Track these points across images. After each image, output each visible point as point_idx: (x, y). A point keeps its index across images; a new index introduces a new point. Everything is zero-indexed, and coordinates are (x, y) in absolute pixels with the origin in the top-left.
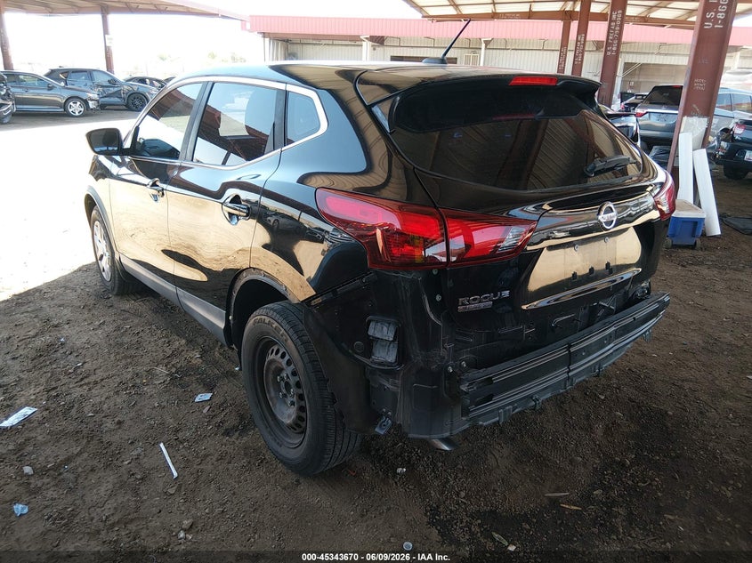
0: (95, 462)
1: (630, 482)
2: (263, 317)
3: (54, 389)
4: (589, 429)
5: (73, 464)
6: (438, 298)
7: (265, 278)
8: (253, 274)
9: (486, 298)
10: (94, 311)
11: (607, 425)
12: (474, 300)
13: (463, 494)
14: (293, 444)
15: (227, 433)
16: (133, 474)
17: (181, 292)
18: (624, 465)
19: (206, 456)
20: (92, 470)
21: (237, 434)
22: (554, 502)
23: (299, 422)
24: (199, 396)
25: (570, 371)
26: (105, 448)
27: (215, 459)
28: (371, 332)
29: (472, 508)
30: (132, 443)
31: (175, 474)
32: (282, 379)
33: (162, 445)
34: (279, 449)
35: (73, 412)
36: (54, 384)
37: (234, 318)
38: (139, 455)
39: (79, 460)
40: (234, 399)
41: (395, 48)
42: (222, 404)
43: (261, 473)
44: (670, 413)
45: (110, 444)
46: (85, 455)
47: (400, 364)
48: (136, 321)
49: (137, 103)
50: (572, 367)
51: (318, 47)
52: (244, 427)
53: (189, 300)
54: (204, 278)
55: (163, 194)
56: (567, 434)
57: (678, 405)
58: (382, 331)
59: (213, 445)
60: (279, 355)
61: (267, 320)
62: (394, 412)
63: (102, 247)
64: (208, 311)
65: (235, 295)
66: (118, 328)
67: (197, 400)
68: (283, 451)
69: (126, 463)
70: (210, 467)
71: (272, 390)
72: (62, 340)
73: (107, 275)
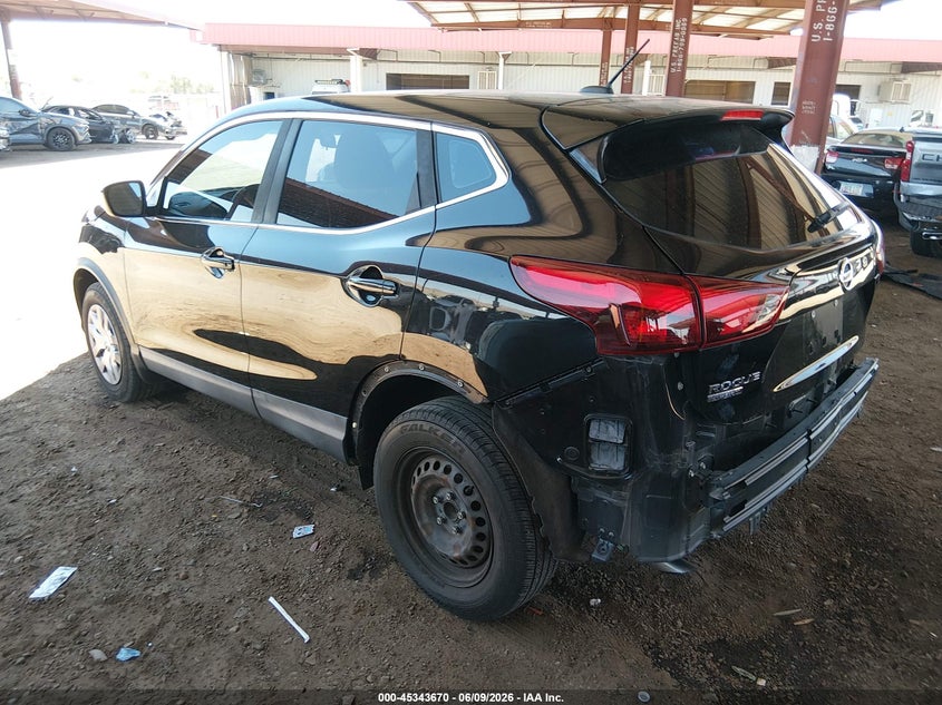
0: (190, 634)
1: (858, 587)
2: (419, 423)
3: (90, 538)
4: (790, 527)
5: (158, 641)
6: (680, 386)
7: (426, 373)
8: (403, 368)
9: (736, 383)
10: (103, 427)
11: (807, 521)
12: (726, 385)
13: (680, 624)
14: (466, 582)
15: (353, 575)
16: (248, 644)
17: (259, 395)
18: (844, 567)
19: (338, 609)
20: (189, 645)
21: (367, 574)
22: (787, 620)
23: (475, 554)
24: (296, 529)
25: (809, 462)
26: (196, 613)
27: (351, 612)
28: (593, 434)
29: (698, 640)
30: (231, 601)
31: (306, 637)
32: (441, 500)
33: (272, 600)
34: (440, 590)
35: (131, 567)
36: (87, 532)
37: (360, 426)
38: (247, 617)
39: (165, 633)
40: (346, 530)
41: (392, 64)
42: (333, 538)
43: (420, 623)
44: (870, 499)
45: (200, 606)
46: (172, 625)
47: (630, 472)
48: (169, 435)
49: (61, 140)
50: (810, 458)
51: (291, 63)
52: (373, 565)
53: (276, 404)
54: (310, 375)
55: (233, 268)
56: (768, 535)
57: (873, 489)
58: (608, 432)
59: (342, 592)
60: (442, 469)
61: (426, 426)
62: (618, 531)
63: (105, 339)
64: (313, 416)
65: (366, 396)
66: (147, 448)
67: (295, 535)
68: (448, 593)
69: (234, 629)
70: (349, 623)
71: (424, 515)
72: (74, 469)
73: (112, 377)
